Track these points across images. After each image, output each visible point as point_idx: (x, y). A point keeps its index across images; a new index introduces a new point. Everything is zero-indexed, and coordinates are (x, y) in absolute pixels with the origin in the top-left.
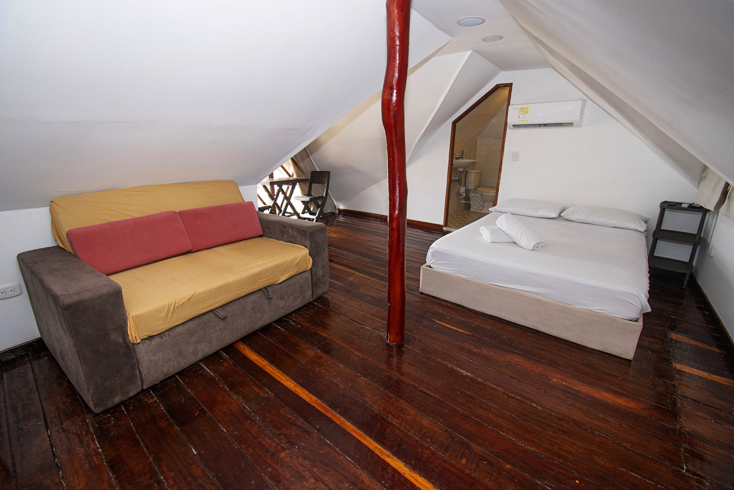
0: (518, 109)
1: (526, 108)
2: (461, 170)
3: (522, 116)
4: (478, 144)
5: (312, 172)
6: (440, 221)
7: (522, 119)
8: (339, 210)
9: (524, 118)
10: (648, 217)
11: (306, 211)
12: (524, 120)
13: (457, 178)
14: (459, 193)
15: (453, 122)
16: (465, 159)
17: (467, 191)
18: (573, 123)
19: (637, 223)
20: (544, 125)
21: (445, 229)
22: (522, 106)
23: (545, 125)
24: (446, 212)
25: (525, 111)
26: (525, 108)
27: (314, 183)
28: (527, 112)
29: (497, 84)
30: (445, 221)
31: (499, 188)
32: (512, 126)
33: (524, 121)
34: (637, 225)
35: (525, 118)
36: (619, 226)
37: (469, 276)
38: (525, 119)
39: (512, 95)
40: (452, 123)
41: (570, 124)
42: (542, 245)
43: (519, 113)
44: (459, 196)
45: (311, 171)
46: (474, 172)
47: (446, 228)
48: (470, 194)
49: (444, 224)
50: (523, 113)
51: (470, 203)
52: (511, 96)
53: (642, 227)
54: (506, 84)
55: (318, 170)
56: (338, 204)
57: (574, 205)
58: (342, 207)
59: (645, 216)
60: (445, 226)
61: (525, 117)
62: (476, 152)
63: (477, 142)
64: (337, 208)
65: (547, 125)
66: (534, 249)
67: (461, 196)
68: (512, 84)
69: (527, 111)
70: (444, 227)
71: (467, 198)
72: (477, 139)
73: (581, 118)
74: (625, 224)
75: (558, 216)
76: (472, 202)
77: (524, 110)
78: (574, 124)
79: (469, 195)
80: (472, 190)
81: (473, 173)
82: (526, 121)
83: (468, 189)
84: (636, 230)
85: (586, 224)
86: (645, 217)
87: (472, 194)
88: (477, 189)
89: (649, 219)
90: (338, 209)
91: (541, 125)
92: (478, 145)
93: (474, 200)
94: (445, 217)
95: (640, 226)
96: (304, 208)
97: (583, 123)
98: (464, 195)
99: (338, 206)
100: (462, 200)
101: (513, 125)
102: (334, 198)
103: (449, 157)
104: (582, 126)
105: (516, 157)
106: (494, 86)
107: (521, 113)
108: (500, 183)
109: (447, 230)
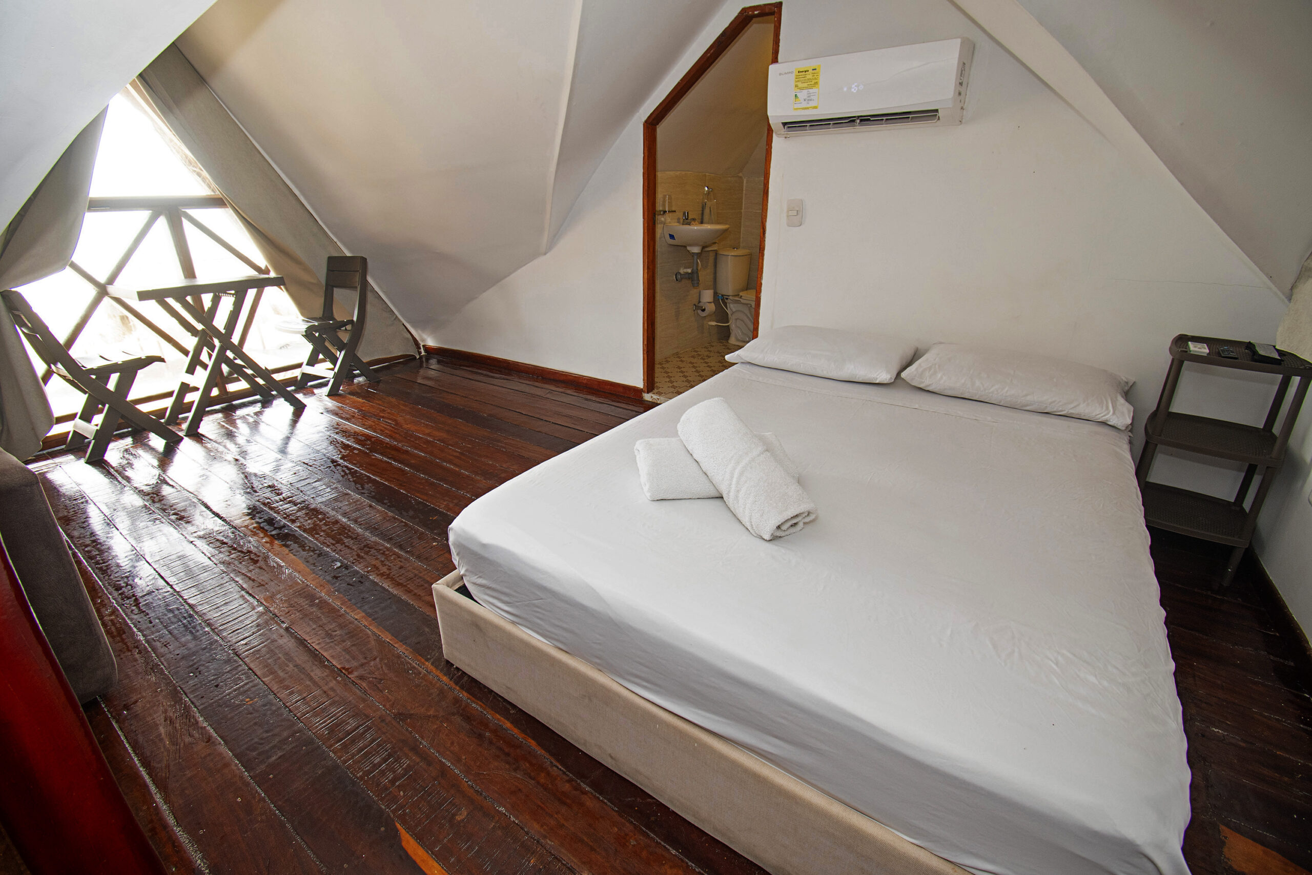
0: (792, 72)
1: (813, 70)
2: (696, 250)
3: (803, 95)
4: (744, 189)
5: (331, 259)
6: (635, 378)
7: (804, 105)
8: (427, 349)
9: (808, 100)
10: (1132, 379)
11: (321, 356)
12: (808, 106)
13: (689, 271)
14: (701, 304)
15: (646, 122)
16: (708, 223)
17: (720, 300)
18: (937, 111)
19: (1107, 403)
20: (861, 120)
21: (647, 397)
22: (803, 65)
23: (865, 120)
24: (646, 356)
25: (810, 80)
26: (811, 71)
27: (336, 287)
28: (815, 83)
29: (743, 7)
30: (646, 378)
32: (781, 126)
33: (807, 108)
34: (1107, 408)
35: (811, 100)
36: (1055, 410)
38: (812, 104)
39: (781, 37)
40: (644, 125)
41: (930, 114)
42: (807, 520)
43: (797, 86)
44: (699, 312)
45: (327, 257)
46: (733, 254)
47: (650, 395)
48: (728, 304)
49: (644, 385)
50: (805, 85)
51: (728, 326)
52: (779, 40)
53: (1122, 415)
54: (765, 5)
55: (348, 254)
56: (420, 336)
57: (941, 343)
58: (431, 342)
59: (1126, 376)
60: (646, 391)
61: (812, 97)
62: (741, 209)
63: (743, 183)
64: (422, 344)
65: (868, 120)
66: (779, 533)
67: (703, 310)
68: (781, 3)
69: (816, 79)
70: (644, 392)
71: (722, 315)
72: (741, 177)
73: (960, 94)
74: (1072, 406)
75: (893, 381)
76: (732, 324)
77: (808, 77)
78: (940, 114)
79: (727, 309)
80: (730, 297)
81: (730, 257)
82: (815, 108)
83: (722, 295)
84: (1104, 423)
85: (967, 401)
86: (1124, 379)
87: (732, 306)
88: (741, 294)
89: (1134, 383)
90: (423, 346)
91: (854, 121)
92: (744, 192)
93: (736, 319)
94: (646, 370)
95: (1114, 413)
96: (313, 350)
97: (965, 112)
98: (711, 308)
99: (423, 340)
100: (710, 321)
101: (784, 124)
102: (409, 322)
103: (643, 218)
104: (963, 121)
105: (797, 215)
106: (736, 14)
107: (800, 85)
108: (761, 284)
109: (653, 401)
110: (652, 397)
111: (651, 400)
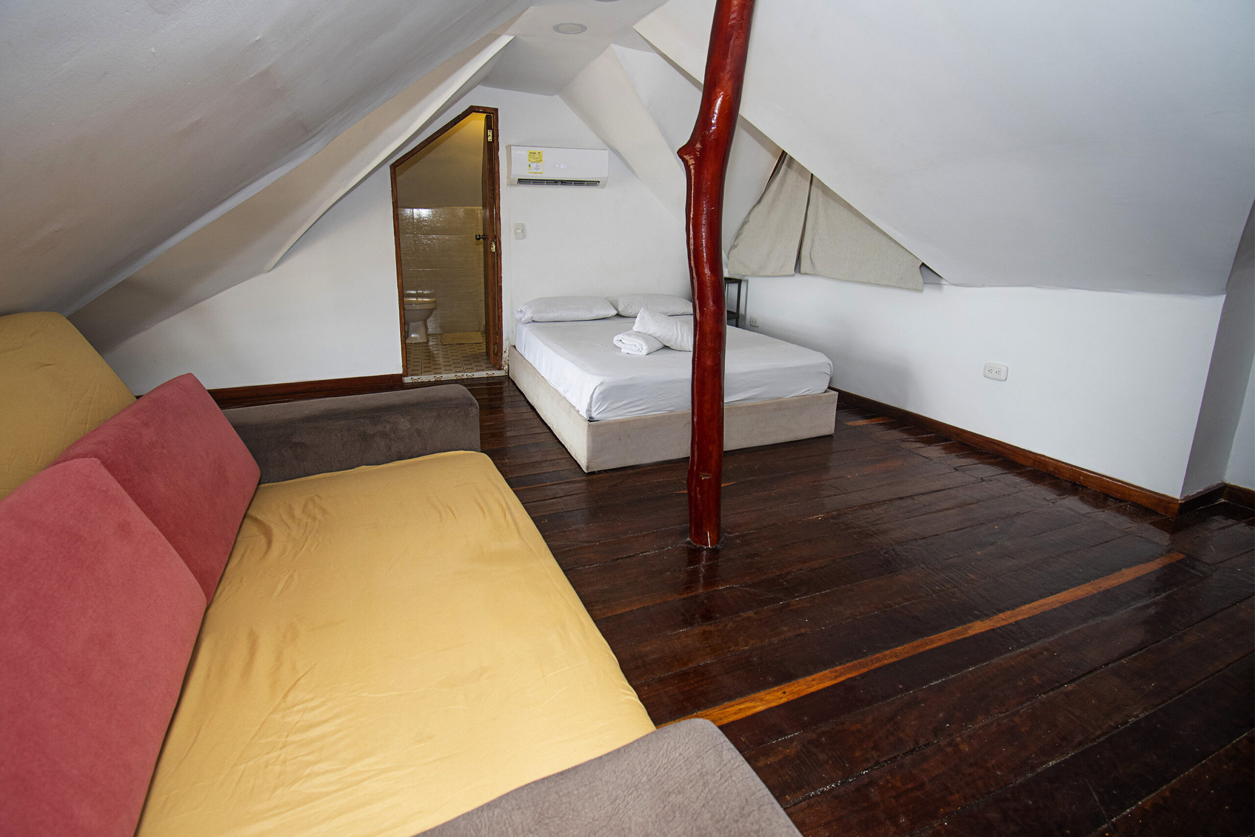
1: (539, 153)
3: (534, 165)
7: (535, 171)
12: (537, 172)
15: (392, 165)
18: (598, 182)
20: (561, 182)
21: (406, 379)
22: (533, 150)
24: (403, 346)
25: (537, 158)
26: (537, 153)
28: (541, 160)
29: (472, 105)
30: (405, 365)
31: (503, 286)
32: (517, 180)
35: (538, 169)
37: (667, 410)
38: (539, 171)
40: (390, 167)
41: (594, 183)
43: (529, 160)
47: (408, 377)
49: (403, 372)
50: (535, 160)
54: (482, 107)
60: (406, 374)
61: (539, 168)
68: (495, 109)
69: (541, 158)
70: (405, 376)
77: (536, 156)
78: (600, 183)
82: (541, 173)
91: (557, 182)
101: (519, 179)
105: (521, 231)
106: (466, 108)
107: (532, 160)
108: (501, 277)
109: (413, 381)
110: (412, 378)
111: (411, 381)
